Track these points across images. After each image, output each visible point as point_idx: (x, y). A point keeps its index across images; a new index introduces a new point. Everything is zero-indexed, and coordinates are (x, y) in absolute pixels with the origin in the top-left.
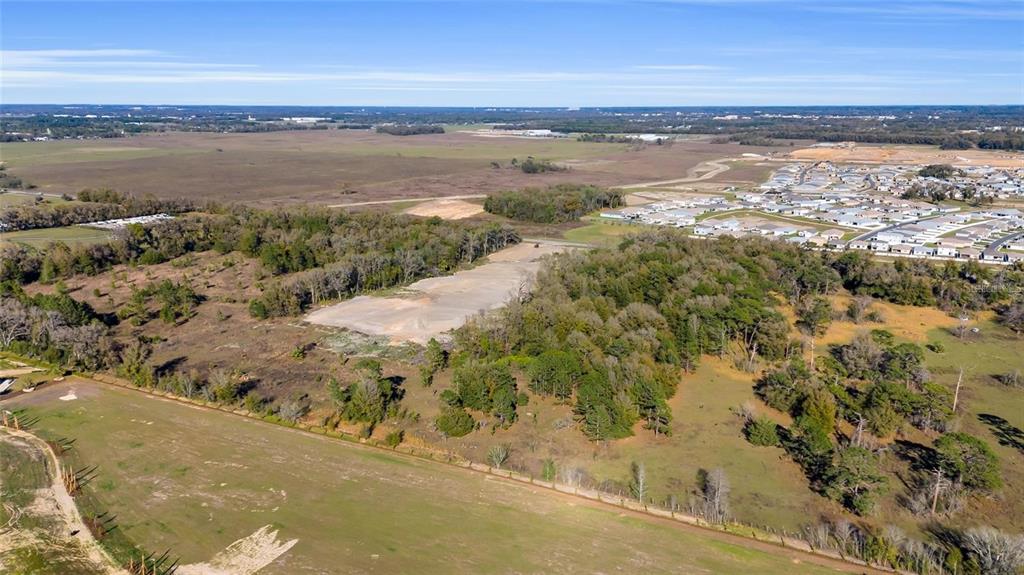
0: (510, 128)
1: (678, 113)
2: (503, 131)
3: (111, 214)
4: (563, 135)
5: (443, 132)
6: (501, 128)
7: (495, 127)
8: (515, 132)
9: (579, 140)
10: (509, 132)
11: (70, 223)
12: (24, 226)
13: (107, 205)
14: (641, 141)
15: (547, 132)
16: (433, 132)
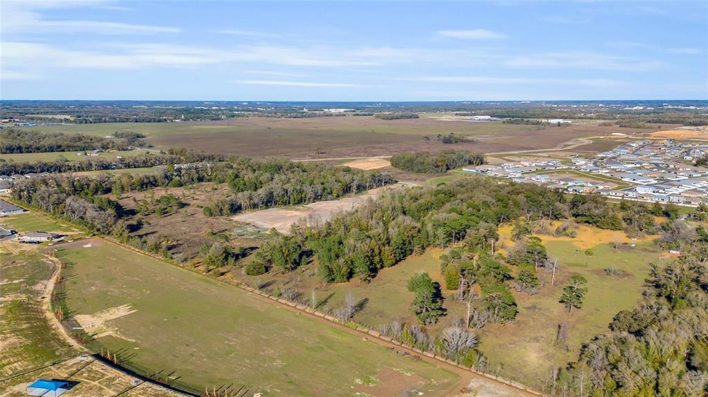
0: (465, 115)
1: (600, 105)
2: (459, 117)
3: (175, 161)
4: (498, 119)
5: (418, 117)
6: (461, 115)
7: (456, 114)
8: (467, 117)
9: (504, 123)
10: (463, 117)
11: (152, 165)
12: (128, 166)
13: (174, 156)
14: (548, 123)
15: (489, 117)
16: (411, 117)
